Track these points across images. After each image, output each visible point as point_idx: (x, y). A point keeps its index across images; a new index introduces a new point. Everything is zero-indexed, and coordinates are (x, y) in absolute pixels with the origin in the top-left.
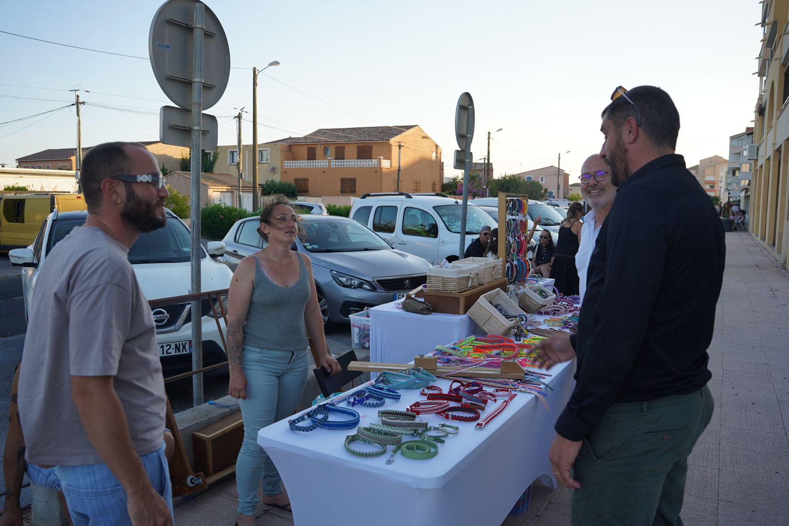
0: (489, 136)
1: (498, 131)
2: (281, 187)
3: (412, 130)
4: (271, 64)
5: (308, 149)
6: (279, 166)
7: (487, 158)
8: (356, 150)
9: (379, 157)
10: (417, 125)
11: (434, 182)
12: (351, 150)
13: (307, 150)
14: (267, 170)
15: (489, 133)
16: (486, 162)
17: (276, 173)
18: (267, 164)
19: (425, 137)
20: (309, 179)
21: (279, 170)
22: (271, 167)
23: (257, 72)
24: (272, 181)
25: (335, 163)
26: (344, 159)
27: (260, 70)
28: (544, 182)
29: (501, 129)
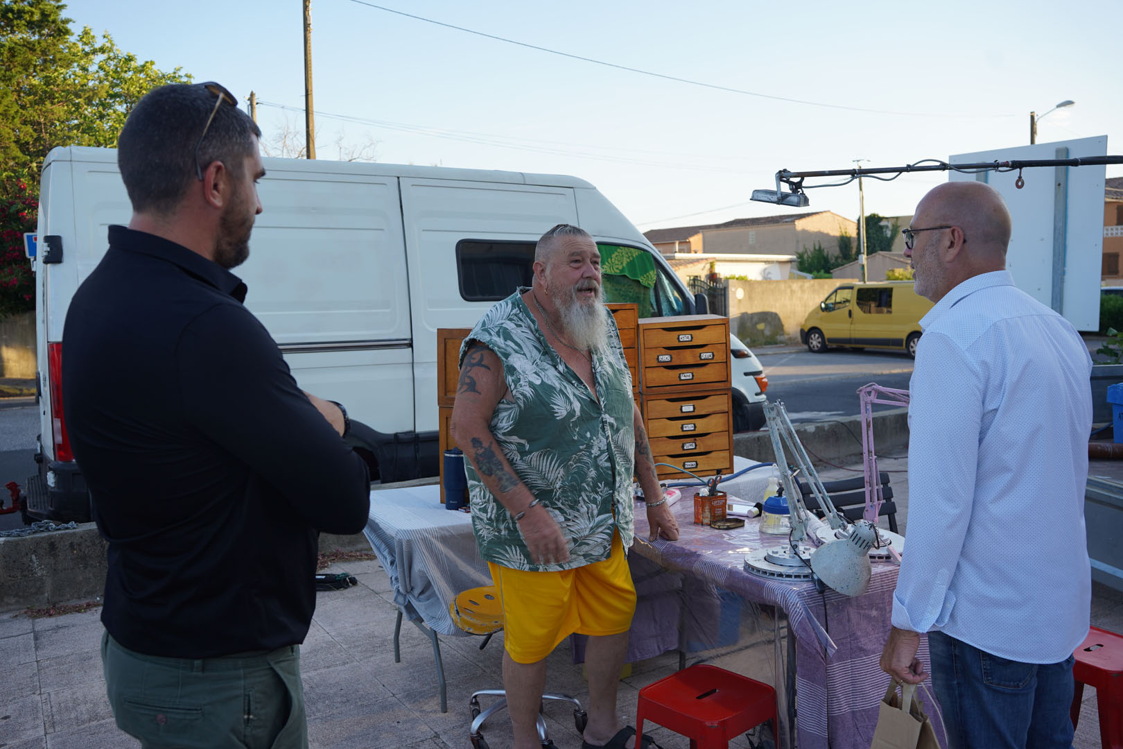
13: (1116, 211)
20: (1119, 254)
23: (1036, 118)
27: (1040, 115)
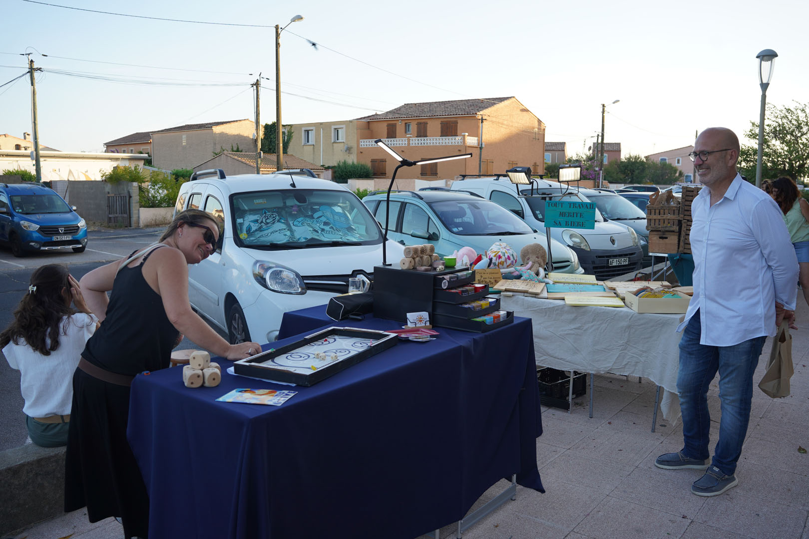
0: (603, 110)
1: (614, 103)
2: (354, 169)
3: (506, 102)
4: (293, 20)
5: (388, 125)
6: (354, 145)
7: (600, 135)
8: (440, 126)
9: (463, 134)
10: (514, 97)
11: (535, 163)
12: (434, 126)
13: (386, 128)
14: (341, 150)
15: (603, 106)
16: (600, 141)
17: (352, 153)
18: (343, 144)
19: (525, 110)
20: (387, 160)
21: (355, 150)
22: (346, 146)
23: (280, 30)
24: (345, 163)
25: (415, 142)
26: (426, 136)
27: (282, 28)
28: (680, 164)
29: (617, 101)
